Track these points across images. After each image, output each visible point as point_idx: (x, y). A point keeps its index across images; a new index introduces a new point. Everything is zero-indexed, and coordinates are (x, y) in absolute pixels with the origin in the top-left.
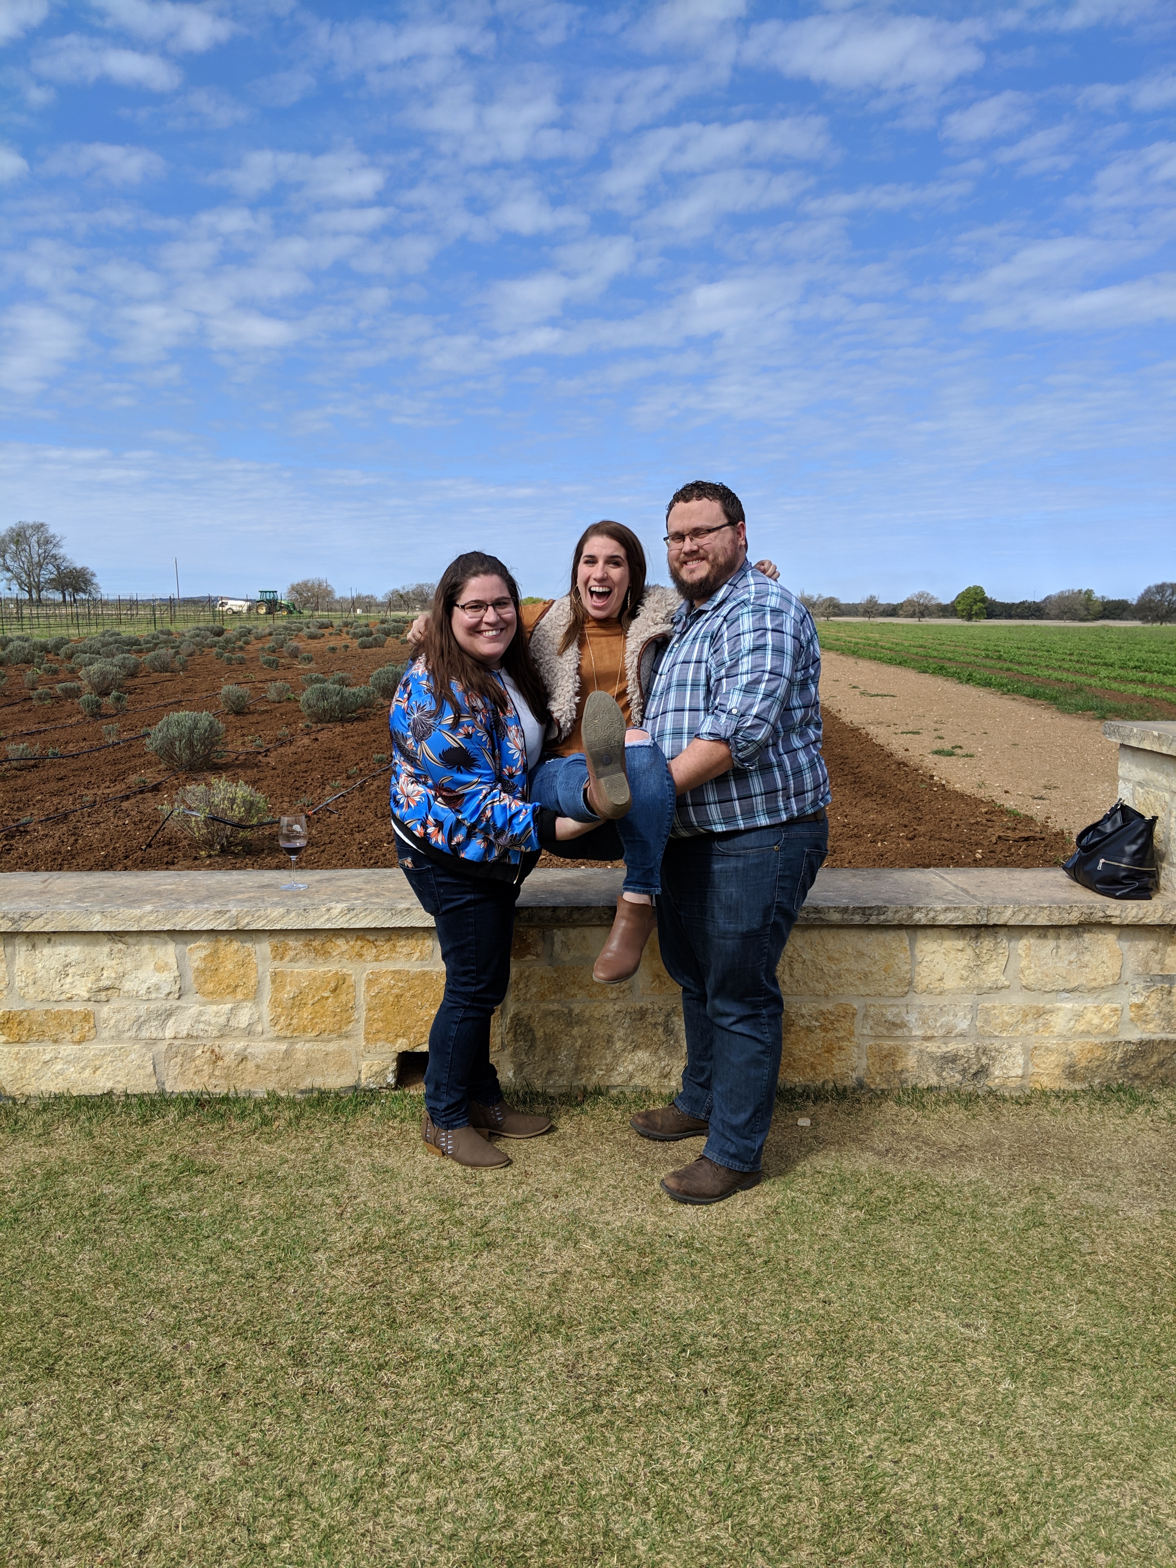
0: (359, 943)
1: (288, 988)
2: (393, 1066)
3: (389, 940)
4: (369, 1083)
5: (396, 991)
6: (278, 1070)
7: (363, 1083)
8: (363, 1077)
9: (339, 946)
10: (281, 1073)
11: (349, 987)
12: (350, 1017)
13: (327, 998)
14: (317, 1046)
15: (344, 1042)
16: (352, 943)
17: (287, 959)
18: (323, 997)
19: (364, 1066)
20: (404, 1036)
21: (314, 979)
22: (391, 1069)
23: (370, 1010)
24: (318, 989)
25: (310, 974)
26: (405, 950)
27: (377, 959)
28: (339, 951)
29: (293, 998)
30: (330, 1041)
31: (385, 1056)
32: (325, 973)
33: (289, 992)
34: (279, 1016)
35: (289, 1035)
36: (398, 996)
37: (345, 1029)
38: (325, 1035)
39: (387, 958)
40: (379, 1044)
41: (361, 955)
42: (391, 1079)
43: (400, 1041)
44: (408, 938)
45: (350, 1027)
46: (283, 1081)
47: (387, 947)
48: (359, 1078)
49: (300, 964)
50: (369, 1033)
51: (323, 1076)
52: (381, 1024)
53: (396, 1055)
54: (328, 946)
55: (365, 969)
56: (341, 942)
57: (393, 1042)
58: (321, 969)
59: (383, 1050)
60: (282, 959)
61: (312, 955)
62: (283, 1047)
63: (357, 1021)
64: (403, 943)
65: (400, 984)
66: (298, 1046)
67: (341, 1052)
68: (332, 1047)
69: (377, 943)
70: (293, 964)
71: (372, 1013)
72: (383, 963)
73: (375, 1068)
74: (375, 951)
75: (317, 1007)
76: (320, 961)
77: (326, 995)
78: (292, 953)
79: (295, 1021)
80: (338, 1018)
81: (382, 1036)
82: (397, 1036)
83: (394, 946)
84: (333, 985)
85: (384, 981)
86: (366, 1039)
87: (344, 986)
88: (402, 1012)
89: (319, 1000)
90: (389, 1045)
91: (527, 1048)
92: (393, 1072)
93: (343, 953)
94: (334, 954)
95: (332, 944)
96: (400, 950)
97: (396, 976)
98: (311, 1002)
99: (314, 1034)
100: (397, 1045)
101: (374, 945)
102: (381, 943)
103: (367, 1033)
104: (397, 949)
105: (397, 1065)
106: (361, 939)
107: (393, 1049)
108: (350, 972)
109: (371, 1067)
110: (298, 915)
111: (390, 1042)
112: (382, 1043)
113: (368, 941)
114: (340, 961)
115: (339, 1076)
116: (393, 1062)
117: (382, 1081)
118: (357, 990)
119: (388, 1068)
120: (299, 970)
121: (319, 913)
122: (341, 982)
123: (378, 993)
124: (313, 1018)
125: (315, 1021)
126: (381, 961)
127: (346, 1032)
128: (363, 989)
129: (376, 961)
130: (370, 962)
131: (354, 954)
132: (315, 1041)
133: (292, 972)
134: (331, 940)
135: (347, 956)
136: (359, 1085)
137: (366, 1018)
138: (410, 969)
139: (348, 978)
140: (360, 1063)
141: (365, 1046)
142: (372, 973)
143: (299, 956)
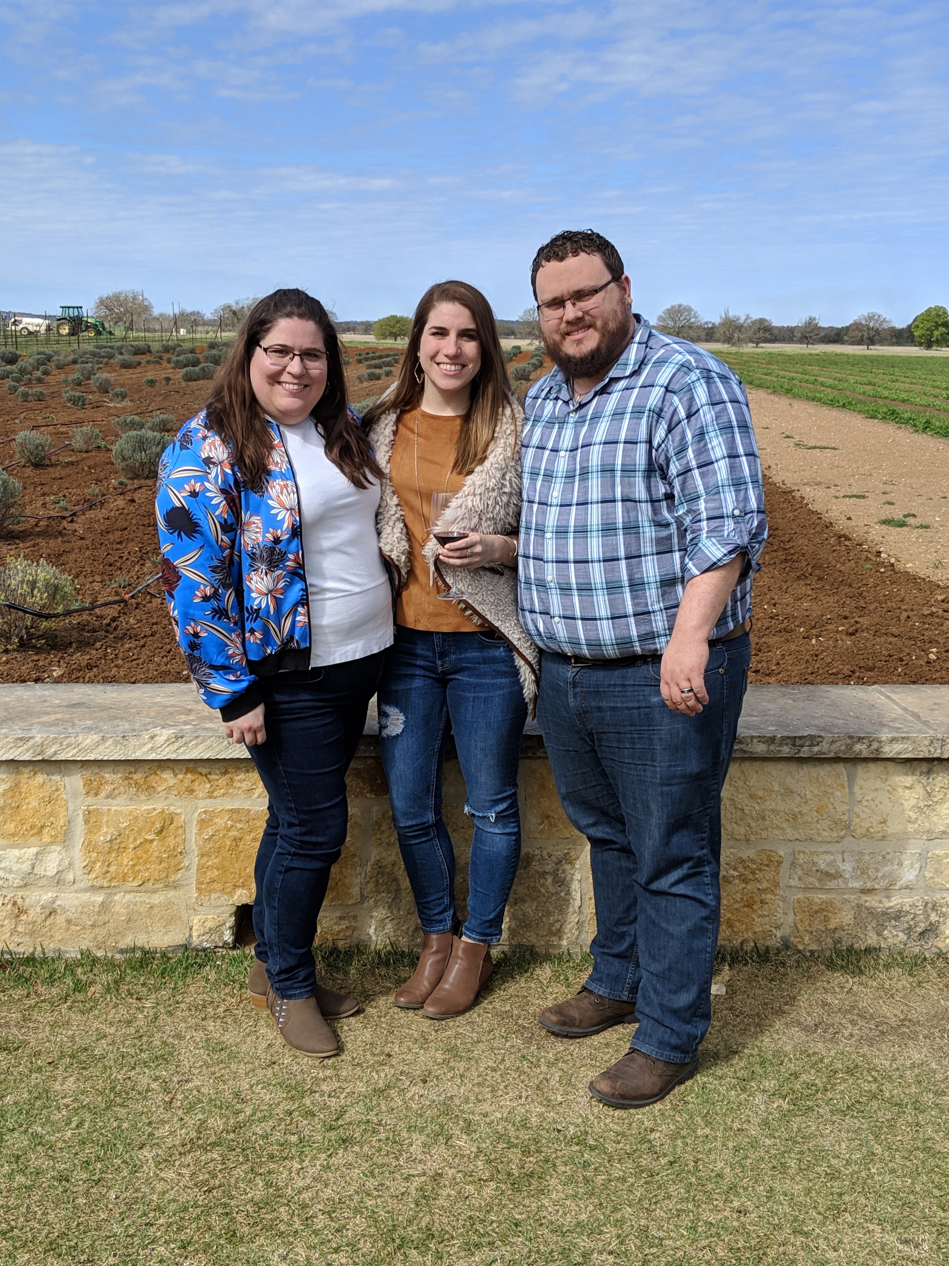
0: (189, 776)
1: (105, 829)
2: (231, 921)
3: (226, 773)
4: (202, 942)
5: (234, 833)
6: (93, 926)
7: (195, 941)
8: (195, 934)
9: (166, 780)
10: (97, 930)
11: (177, 828)
12: (179, 863)
13: (152, 841)
14: (139, 897)
15: (171, 893)
16: (180, 776)
17: (103, 794)
18: (146, 840)
19: (195, 921)
20: (243, 886)
21: (136, 818)
22: (228, 925)
23: (202, 855)
24: (140, 831)
25: (131, 813)
26: (245, 786)
27: (210, 795)
28: (165, 785)
29: (111, 841)
30: (155, 891)
31: (221, 910)
32: (149, 812)
33: (106, 833)
34: (94, 863)
35: (106, 885)
36: (237, 840)
37: (173, 878)
38: (149, 885)
39: (224, 795)
40: (213, 896)
41: (192, 791)
42: (228, 937)
43: (239, 892)
44: (248, 771)
45: (179, 875)
46: (99, 938)
47: (223, 781)
48: (191, 936)
49: (119, 800)
50: (202, 883)
51: (147, 932)
52: (216, 873)
53: (234, 909)
54: (153, 779)
55: (197, 808)
56: (167, 775)
57: (231, 894)
58: (144, 807)
59: (219, 903)
60: (96, 794)
61: (133, 790)
62: (99, 898)
63: (188, 868)
64: (242, 776)
65: (239, 826)
66: (117, 898)
67: (169, 905)
68: (157, 899)
69: (211, 777)
70: (109, 800)
71: (205, 859)
72: (218, 801)
73: (209, 924)
74: (208, 786)
75: (139, 852)
76: (143, 797)
77: (149, 837)
78: (109, 788)
79: (112, 869)
80: (164, 865)
81: (218, 886)
82: (235, 886)
83: (232, 780)
84: (158, 826)
85: (220, 822)
86: (199, 889)
87: (172, 827)
88: (242, 858)
89: (141, 843)
90: (226, 897)
91: (390, 900)
92: (230, 928)
93: (170, 788)
94: (160, 789)
95: (157, 778)
96: (239, 785)
97: (235, 816)
98: (132, 846)
99: (136, 883)
100: (236, 897)
101: (208, 779)
102: (216, 777)
103: (200, 883)
104: (235, 784)
105: (235, 920)
106: (191, 772)
107: (231, 902)
108: (179, 811)
109: (204, 922)
110: (116, 743)
111: (227, 893)
112: (217, 895)
113: (201, 774)
114: (166, 798)
115: (166, 933)
116: (230, 916)
117: (217, 939)
118: (187, 832)
119: (224, 924)
120: (118, 808)
121: (141, 741)
122: (167, 823)
123: (213, 836)
124: (134, 865)
125: (137, 868)
126: (215, 798)
127: (174, 882)
128: (195, 831)
129: (210, 797)
130: (203, 798)
131: (183, 789)
132: (137, 892)
133: (109, 810)
134: (155, 773)
135: (176, 792)
136: (190, 944)
137: (198, 865)
138: (251, 808)
139: (176, 817)
140: (191, 918)
141: (197, 898)
142: (205, 812)
143: (116, 792)
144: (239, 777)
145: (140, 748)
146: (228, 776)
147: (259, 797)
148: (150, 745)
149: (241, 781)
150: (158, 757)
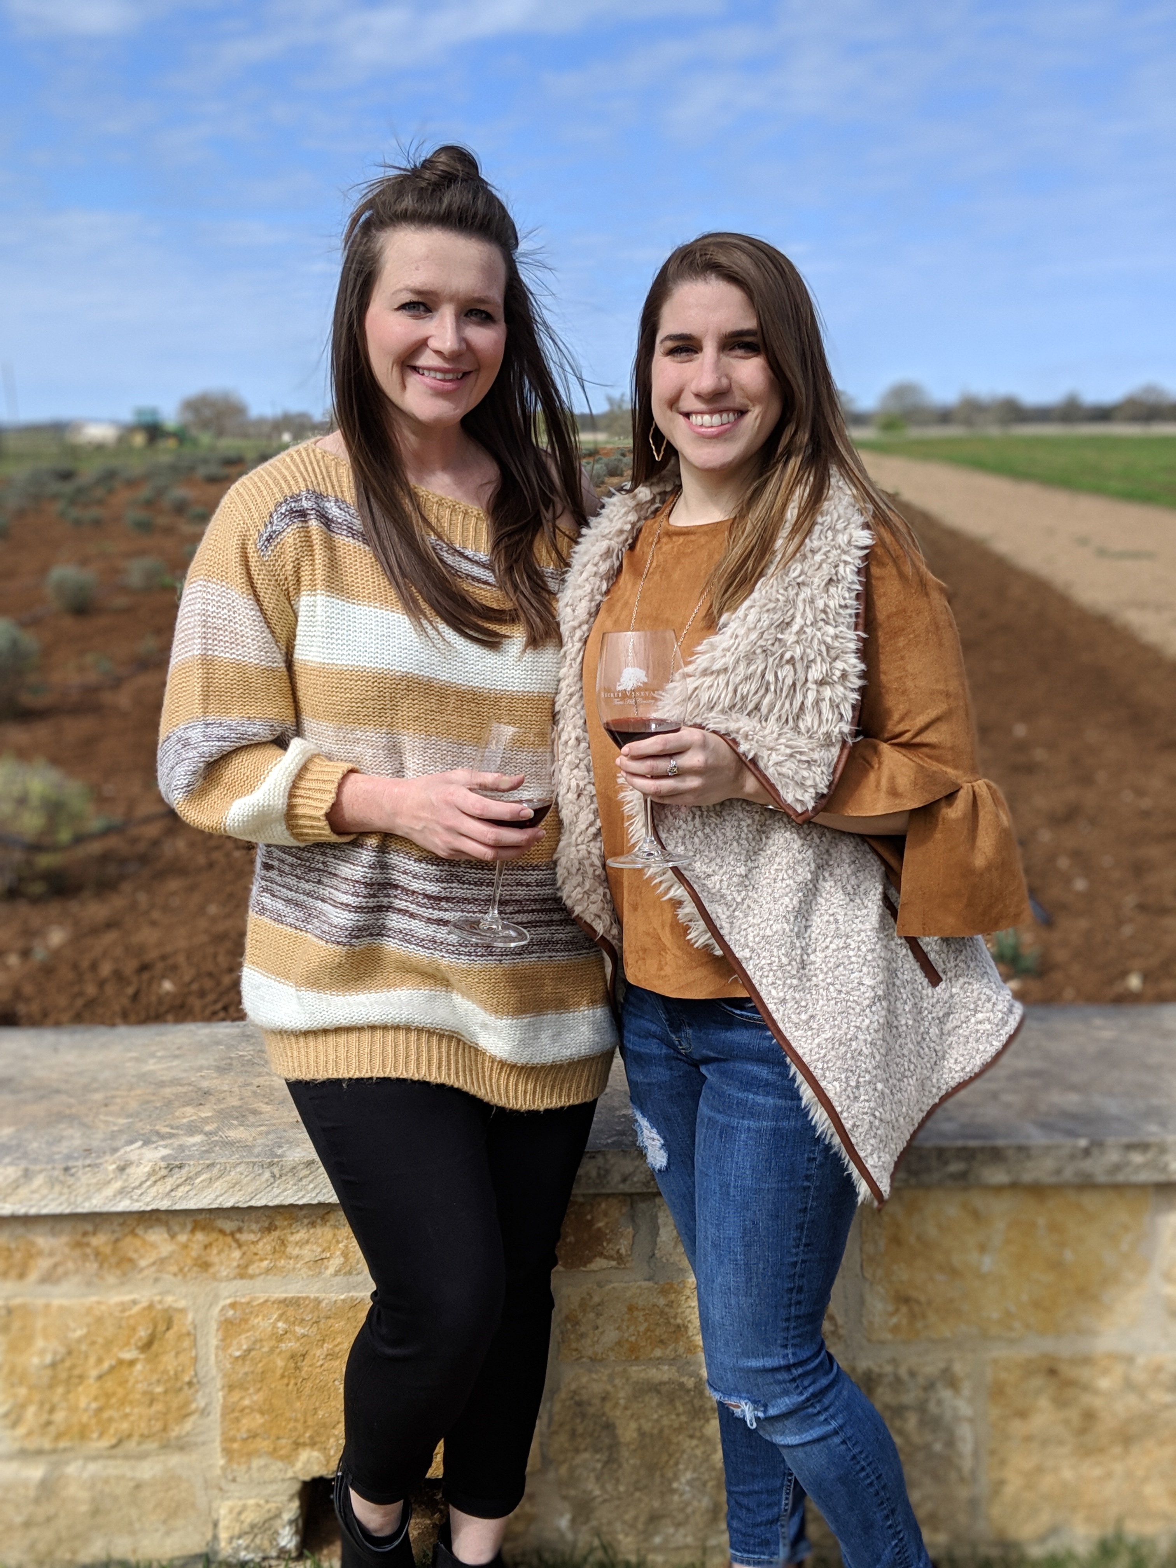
0: (200, 1236)
1: (40, 1343)
2: (292, 1509)
3: (270, 1229)
4: (237, 1550)
5: (289, 1345)
6: (27, 1525)
7: (224, 1550)
8: (223, 1535)
9: (154, 1246)
10: (34, 1532)
11: (180, 1337)
12: (187, 1404)
13: (132, 1363)
14: (114, 1468)
15: (175, 1460)
16: (183, 1238)
17: (33, 1276)
18: (121, 1362)
19: (224, 1510)
20: (313, 1444)
21: (100, 1320)
22: (287, 1516)
23: (231, 1388)
24: (108, 1344)
25: (89, 1311)
26: (308, 1252)
27: (242, 1273)
28: (152, 1257)
29: (54, 1365)
30: (142, 1456)
31: (270, 1489)
32: (124, 1307)
33: (42, 1352)
34: (23, 1406)
35: (47, 1444)
36: (297, 1358)
37: (175, 1431)
38: (131, 1445)
39: (268, 1271)
40: (256, 1463)
41: (205, 1266)
42: (288, 1539)
43: (305, 1455)
44: (313, 1224)
45: (188, 1425)
46: (41, 1547)
47: (266, 1244)
48: (215, 1538)
49: (66, 1286)
50: (233, 1440)
51: (132, 1533)
52: (259, 1420)
53: (296, 1487)
54: (129, 1245)
55: (217, 1297)
56: (157, 1236)
57: (289, 1459)
58: (116, 1298)
59: (267, 1476)
60: (22, 1276)
61: (92, 1267)
62: (36, 1472)
63: (204, 1412)
64: (301, 1234)
65: (300, 1330)
66: (71, 1469)
67: (170, 1480)
68: (148, 1470)
69: (244, 1237)
70: (47, 1288)
71: (236, 1396)
72: (259, 1282)
73: (250, 1517)
74: (237, 1254)
75: (110, 1384)
76: (111, 1279)
77: (127, 1355)
78: (43, 1264)
79: (59, 1416)
80: (158, 1407)
81: (264, 1444)
82: (297, 1445)
83: (283, 1243)
84: (143, 1333)
85: (263, 1324)
86: (228, 1452)
87: (170, 1335)
88: (307, 1391)
89: (112, 1369)
90: (280, 1465)
91: (599, 1466)
92: (291, 1522)
93: (161, 1262)
94: (143, 1263)
95: (138, 1242)
96: (296, 1251)
97: (291, 1312)
98: (94, 1373)
99: (105, 1443)
100: (299, 1465)
101: (237, 1241)
102: (252, 1237)
103: (228, 1439)
104: (289, 1250)
105: (301, 1507)
106: (203, 1229)
107: (290, 1474)
108: (182, 1304)
109: (240, 1513)
110: (52, 1182)
111: (282, 1458)
112: (262, 1462)
113: (222, 1232)
114: (156, 1280)
115: (168, 1533)
116: (291, 1499)
117: (266, 1544)
118: (201, 1342)
119: (278, 1515)
120: (65, 1302)
121: (100, 1176)
122: (162, 1327)
123: (249, 1350)
124: (100, 1410)
125: (106, 1415)
126: (252, 1277)
127: (178, 1438)
128: (214, 1342)
129: (242, 1276)
130: (228, 1279)
131: (189, 1262)
132: (110, 1457)
133: (47, 1306)
134: (133, 1233)
135: (174, 1269)
136: (216, 1553)
137: (224, 1407)
138: (322, 1296)
139: (176, 1318)
140: (215, 1505)
141: (224, 1469)
142: (233, 1305)
143: (60, 1270)
144: (297, 1237)
145: (99, 1190)
146: (275, 1234)
147: (337, 1273)
148: (117, 1185)
149: (300, 1244)
150: (136, 1207)
